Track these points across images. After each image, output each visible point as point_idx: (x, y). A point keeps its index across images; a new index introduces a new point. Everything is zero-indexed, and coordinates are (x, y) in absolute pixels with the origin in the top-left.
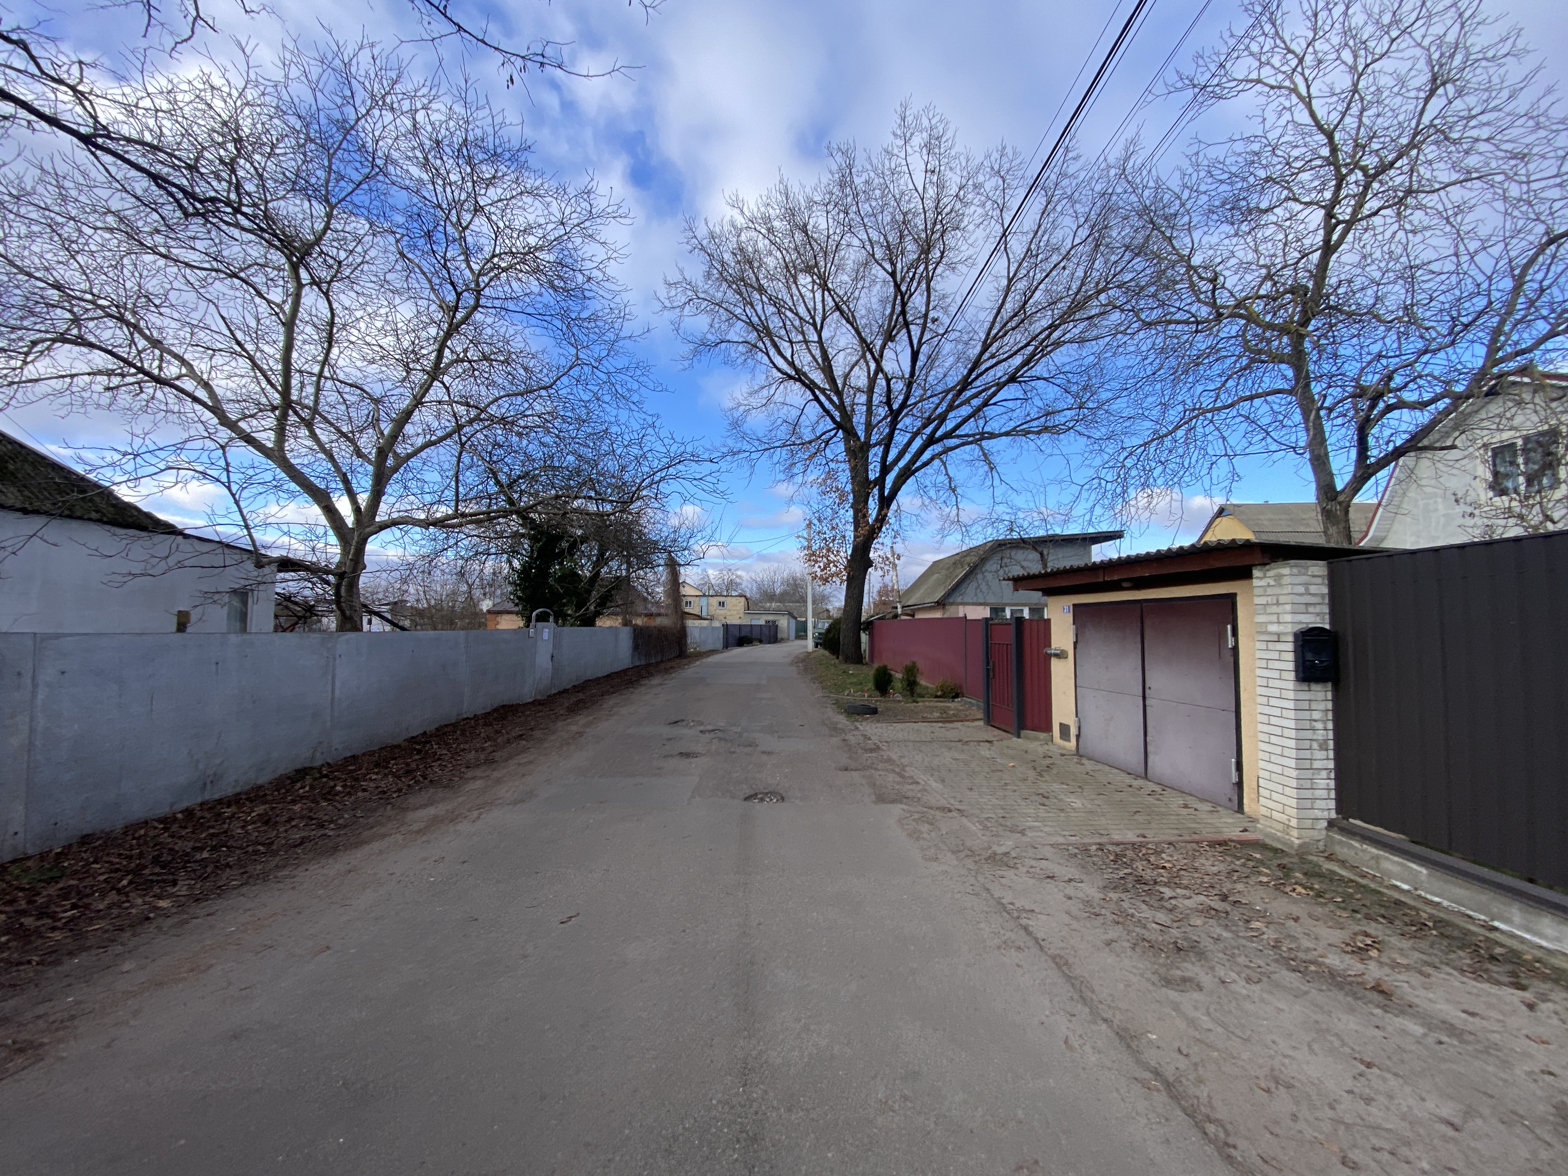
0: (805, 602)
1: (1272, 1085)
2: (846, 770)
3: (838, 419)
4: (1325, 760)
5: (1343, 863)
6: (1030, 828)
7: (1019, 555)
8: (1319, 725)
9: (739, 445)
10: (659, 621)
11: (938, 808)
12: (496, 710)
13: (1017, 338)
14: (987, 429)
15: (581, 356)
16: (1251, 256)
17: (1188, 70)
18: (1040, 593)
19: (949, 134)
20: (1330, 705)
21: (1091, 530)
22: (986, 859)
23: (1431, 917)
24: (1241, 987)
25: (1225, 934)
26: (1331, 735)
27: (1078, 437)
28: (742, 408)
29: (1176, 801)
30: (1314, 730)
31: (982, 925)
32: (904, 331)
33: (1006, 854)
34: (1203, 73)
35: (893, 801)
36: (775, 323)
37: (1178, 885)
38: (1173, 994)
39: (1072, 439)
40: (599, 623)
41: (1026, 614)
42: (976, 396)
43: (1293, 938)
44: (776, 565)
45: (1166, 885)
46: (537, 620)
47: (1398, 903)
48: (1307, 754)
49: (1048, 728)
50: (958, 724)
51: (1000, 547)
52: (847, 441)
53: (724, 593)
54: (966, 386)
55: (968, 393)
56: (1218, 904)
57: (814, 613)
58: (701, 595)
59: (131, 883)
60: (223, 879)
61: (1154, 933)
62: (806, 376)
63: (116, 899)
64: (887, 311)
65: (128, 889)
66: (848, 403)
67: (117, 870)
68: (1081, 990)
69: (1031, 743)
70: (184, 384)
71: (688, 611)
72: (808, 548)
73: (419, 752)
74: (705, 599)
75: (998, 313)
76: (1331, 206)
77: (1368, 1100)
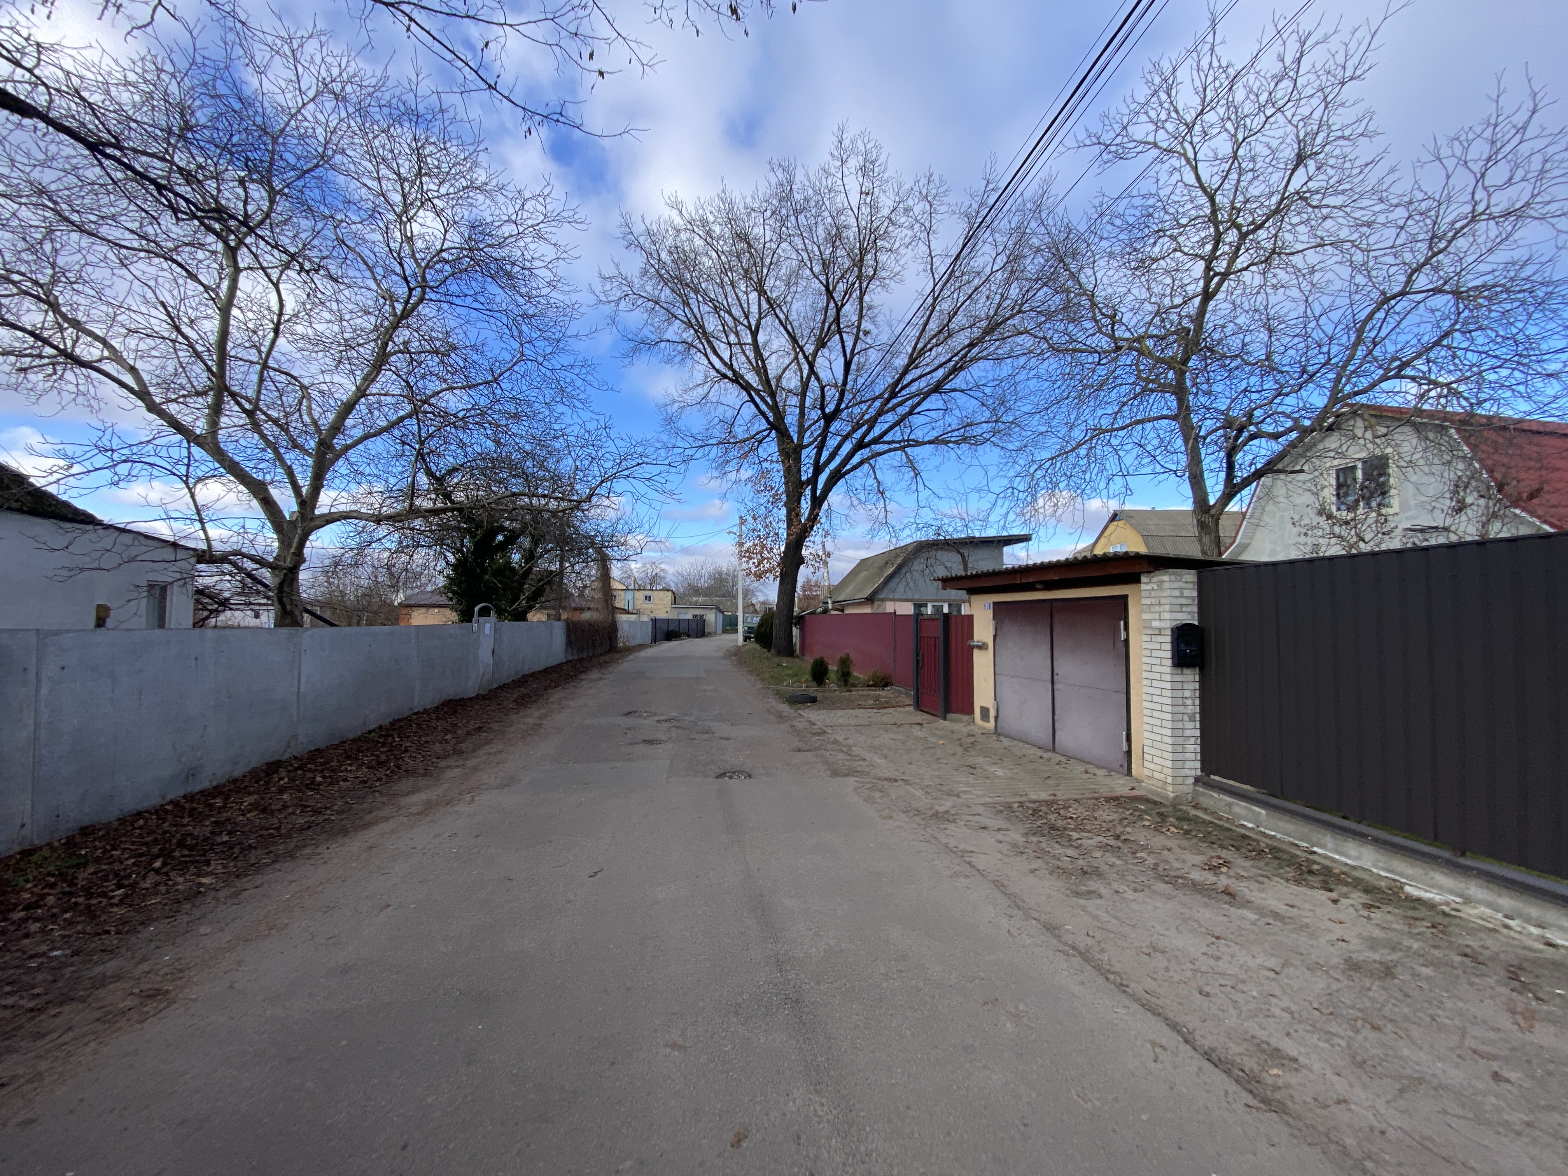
0: (735, 597)
1: (1152, 952)
2: (799, 750)
3: (771, 419)
4: (1193, 730)
5: (1205, 810)
6: (964, 792)
7: (943, 556)
8: (1189, 702)
9: (673, 441)
10: (586, 616)
11: (885, 779)
12: (444, 704)
13: (940, 354)
14: (912, 437)
15: (526, 352)
16: (1145, 295)
17: (1097, 128)
18: (963, 592)
19: (882, 160)
20: (1197, 686)
21: (1005, 534)
22: (932, 816)
23: (1267, 845)
24: (1130, 894)
25: (1118, 862)
26: (1198, 709)
27: (994, 448)
28: (676, 405)
29: (1078, 769)
30: (1184, 705)
31: (936, 862)
32: (837, 336)
33: (946, 812)
34: (1108, 131)
35: (847, 775)
36: (712, 324)
37: (1084, 830)
38: (1082, 902)
40: (530, 616)
41: (946, 610)
42: (900, 404)
43: (1167, 862)
44: (702, 559)
45: (1073, 830)
46: (480, 615)
47: (1244, 837)
48: (1179, 725)
49: (971, 711)
50: (891, 710)
51: (922, 547)
52: (781, 443)
53: (649, 587)
54: (893, 395)
55: (894, 401)
56: (1112, 842)
57: (744, 608)
58: (627, 589)
59: (164, 864)
60: (253, 858)
61: (1065, 863)
62: (742, 378)
63: (158, 878)
64: (820, 317)
65: (165, 870)
66: (781, 404)
67: (141, 855)
68: (1015, 901)
69: (956, 724)
70: (108, 367)
71: (617, 605)
72: (741, 545)
73: (384, 744)
74: (631, 593)
75: (924, 329)
76: (1210, 260)
77: (1217, 959)
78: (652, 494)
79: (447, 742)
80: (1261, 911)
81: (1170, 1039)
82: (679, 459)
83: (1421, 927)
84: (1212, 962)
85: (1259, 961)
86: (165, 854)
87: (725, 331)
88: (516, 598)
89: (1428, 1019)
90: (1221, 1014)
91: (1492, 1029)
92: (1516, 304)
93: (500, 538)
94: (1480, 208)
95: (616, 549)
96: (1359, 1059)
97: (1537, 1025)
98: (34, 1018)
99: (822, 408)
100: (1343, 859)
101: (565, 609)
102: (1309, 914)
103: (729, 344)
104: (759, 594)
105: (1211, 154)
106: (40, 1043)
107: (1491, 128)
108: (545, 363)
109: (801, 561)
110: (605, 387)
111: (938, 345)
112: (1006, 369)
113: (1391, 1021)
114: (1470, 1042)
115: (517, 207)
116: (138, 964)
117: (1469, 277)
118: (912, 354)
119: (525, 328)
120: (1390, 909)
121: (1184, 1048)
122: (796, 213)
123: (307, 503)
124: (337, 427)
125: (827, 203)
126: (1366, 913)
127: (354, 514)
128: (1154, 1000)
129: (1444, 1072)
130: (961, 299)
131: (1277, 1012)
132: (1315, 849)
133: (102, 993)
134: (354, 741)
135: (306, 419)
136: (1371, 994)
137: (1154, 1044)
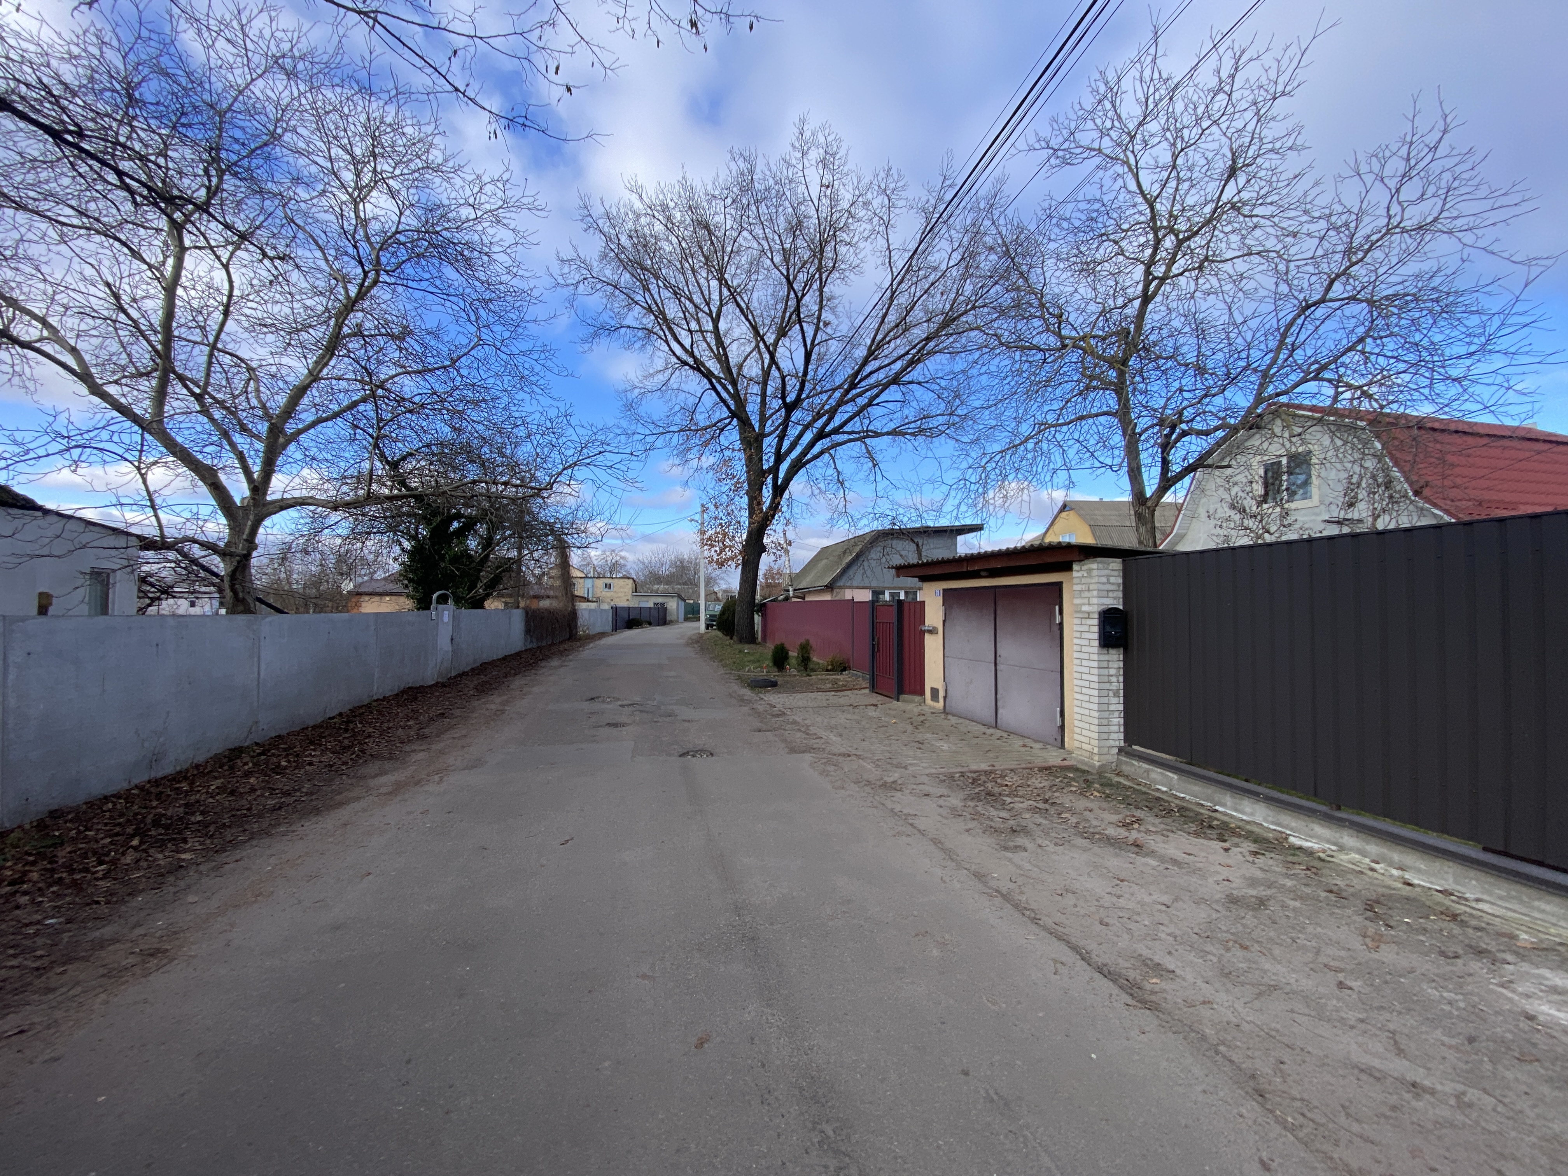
0: (697, 585)
1: (1064, 893)
2: (760, 731)
3: (733, 407)
4: (1117, 705)
5: (1127, 777)
6: (911, 765)
7: (898, 544)
8: (1114, 679)
9: (633, 427)
10: (545, 604)
11: (840, 755)
12: (403, 692)
13: (898, 346)
14: (871, 428)
15: (484, 337)
16: (1090, 294)
18: (916, 579)
19: (842, 153)
20: (1121, 664)
21: (957, 524)
22: (880, 786)
23: (1177, 806)
24: (1051, 848)
25: (1044, 822)
26: (1121, 686)
27: (948, 440)
28: (637, 391)
29: (1018, 742)
30: (1110, 682)
31: (881, 824)
32: (797, 326)
33: (894, 782)
34: (1056, 136)
35: (803, 752)
36: (672, 310)
37: (1016, 796)
38: (1009, 855)
39: (943, 442)
40: (487, 604)
41: (902, 597)
42: (860, 395)
43: (1087, 821)
44: (664, 546)
45: (1007, 796)
46: (438, 602)
47: (1158, 799)
48: (1105, 700)
49: (922, 693)
50: (848, 693)
51: (879, 536)
52: (742, 431)
53: (608, 575)
54: (853, 386)
55: (854, 392)
56: (1041, 805)
57: (706, 596)
58: (586, 577)
59: (142, 843)
60: (228, 834)
61: (998, 823)
62: (704, 365)
63: (138, 855)
64: (781, 306)
65: (144, 847)
66: (742, 392)
67: (117, 834)
68: (949, 854)
69: (908, 705)
70: (48, 348)
71: (577, 593)
72: (703, 532)
73: (346, 730)
74: (590, 581)
75: (882, 322)
76: (1150, 264)
77: (1119, 897)
78: (614, 482)
79: (410, 727)
80: (1162, 859)
81: (1069, 957)
82: (640, 447)
83: (1298, 870)
84: (1115, 899)
85: (1155, 897)
86: (139, 832)
87: (685, 318)
88: (473, 586)
89: (1289, 941)
90: (1115, 938)
91: (1344, 949)
92: (1424, 313)
93: (456, 524)
94: (1394, 221)
95: (576, 536)
96: (1226, 971)
97: (1383, 946)
98: (41, 976)
99: (783, 398)
100: (1240, 816)
101: (523, 596)
102: (1204, 860)
103: (689, 330)
104: (722, 582)
105: (1152, 162)
106: (51, 996)
107: (1406, 147)
108: (503, 348)
109: (763, 549)
110: (565, 373)
111: (895, 338)
112: (960, 364)
113: (1258, 942)
114: (1323, 959)
115: (476, 190)
116: (134, 928)
117: (1383, 286)
118: (871, 346)
119: (482, 312)
120: (1273, 855)
121: (1080, 964)
122: (757, 202)
123: (259, 488)
124: (289, 411)
125: (788, 194)
126: (1251, 859)
127: (310, 501)
128: (1061, 929)
129: (1297, 981)
130: (918, 294)
131: (1163, 936)
132: (1217, 808)
133: (103, 954)
134: (314, 727)
135: (254, 402)
136: (1244, 921)
137: (1055, 961)
